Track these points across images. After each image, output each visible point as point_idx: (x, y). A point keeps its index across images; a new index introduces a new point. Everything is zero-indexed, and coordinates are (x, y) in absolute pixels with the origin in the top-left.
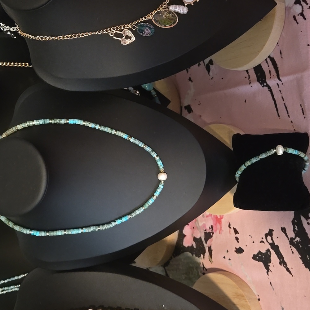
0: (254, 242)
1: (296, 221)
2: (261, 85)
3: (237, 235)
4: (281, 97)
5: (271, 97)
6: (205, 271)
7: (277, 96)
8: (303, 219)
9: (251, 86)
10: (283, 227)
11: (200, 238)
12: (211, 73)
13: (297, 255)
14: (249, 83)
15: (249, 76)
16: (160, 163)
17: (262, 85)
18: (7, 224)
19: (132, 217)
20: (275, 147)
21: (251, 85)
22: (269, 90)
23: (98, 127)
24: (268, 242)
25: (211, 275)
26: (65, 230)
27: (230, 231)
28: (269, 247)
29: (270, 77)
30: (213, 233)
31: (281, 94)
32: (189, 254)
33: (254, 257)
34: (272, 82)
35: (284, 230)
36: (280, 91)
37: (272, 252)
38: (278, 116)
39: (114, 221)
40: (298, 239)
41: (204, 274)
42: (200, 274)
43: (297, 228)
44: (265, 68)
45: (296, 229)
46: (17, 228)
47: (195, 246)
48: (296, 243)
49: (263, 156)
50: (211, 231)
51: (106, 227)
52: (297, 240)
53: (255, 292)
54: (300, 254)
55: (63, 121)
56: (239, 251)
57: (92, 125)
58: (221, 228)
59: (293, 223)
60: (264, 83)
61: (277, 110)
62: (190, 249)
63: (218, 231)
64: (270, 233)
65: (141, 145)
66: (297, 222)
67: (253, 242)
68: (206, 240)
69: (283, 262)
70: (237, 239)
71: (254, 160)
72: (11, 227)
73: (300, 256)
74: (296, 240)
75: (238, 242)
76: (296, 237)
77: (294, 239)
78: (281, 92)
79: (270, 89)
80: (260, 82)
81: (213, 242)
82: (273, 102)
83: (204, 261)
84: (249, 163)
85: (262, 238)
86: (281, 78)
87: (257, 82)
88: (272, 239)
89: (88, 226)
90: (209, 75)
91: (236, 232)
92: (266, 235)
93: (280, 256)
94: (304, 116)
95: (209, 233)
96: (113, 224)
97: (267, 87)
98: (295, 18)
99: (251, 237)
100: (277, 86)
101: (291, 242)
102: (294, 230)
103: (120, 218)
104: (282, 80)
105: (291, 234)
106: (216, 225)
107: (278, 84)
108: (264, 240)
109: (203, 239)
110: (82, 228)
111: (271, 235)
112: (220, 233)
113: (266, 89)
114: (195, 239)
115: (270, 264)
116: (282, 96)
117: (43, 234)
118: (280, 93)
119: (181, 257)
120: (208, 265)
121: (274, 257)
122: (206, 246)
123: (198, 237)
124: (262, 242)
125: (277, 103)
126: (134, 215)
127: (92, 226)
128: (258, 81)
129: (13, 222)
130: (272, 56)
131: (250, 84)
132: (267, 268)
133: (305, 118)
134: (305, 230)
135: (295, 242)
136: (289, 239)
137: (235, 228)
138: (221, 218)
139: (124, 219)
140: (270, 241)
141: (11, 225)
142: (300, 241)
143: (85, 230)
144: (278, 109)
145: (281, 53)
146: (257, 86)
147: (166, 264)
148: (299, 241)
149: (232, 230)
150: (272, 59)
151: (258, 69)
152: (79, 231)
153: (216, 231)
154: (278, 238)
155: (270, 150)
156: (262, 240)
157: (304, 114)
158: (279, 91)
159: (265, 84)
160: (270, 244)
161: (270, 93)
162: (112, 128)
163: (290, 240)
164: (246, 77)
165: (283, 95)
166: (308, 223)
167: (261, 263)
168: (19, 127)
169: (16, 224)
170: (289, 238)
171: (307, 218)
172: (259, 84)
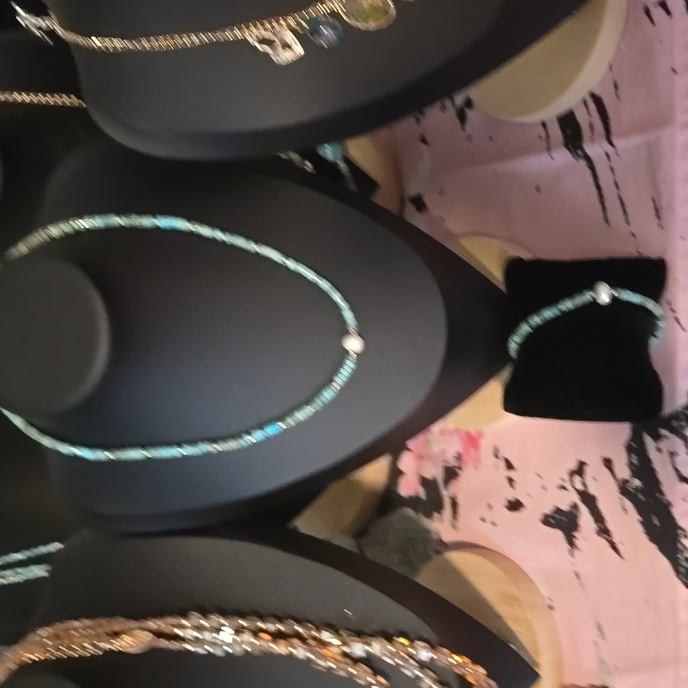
0: (546, 487)
1: (634, 445)
2: (572, 153)
3: (512, 474)
4: (613, 182)
5: (592, 182)
6: (443, 546)
7: (605, 180)
8: (648, 440)
9: (552, 158)
10: (607, 456)
11: (435, 479)
12: (468, 127)
13: (634, 516)
14: (546, 149)
15: (547, 135)
17: (575, 155)
19: (288, 426)
20: (591, 286)
21: (551, 153)
22: (588, 166)
24: (575, 489)
25: (455, 557)
26: (144, 447)
27: (496, 465)
28: (576, 499)
29: (593, 138)
30: (461, 468)
31: (614, 175)
32: (409, 512)
33: (547, 521)
34: (595, 149)
35: (608, 463)
36: (612, 169)
37: (584, 510)
39: (249, 433)
40: (637, 483)
41: (438, 552)
42: (431, 553)
43: (637, 459)
44: (582, 118)
45: (635, 461)
47: (423, 496)
48: (633, 491)
50: (456, 464)
51: (231, 445)
53: (544, 592)
54: (640, 513)
55: (147, 222)
56: (515, 506)
57: (205, 231)
58: (478, 458)
59: (629, 449)
60: (579, 150)
61: (604, 210)
62: (413, 502)
63: (472, 464)
64: (580, 470)
66: (636, 448)
67: (543, 487)
68: (446, 483)
69: (604, 531)
70: (511, 480)
71: (549, 313)
73: (640, 518)
74: (633, 485)
75: (512, 486)
76: (632, 477)
77: (629, 482)
78: (614, 172)
79: (589, 164)
80: (571, 148)
81: (461, 489)
82: (594, 190)
83: (441, 526)
84: (536, 320)
86: (615, 141)
87: (564, 148)
88: (584, 484)
89: (193, 442)
90: (464, 130)
91: (509, 466)
92: (572, 473)
93: (598, 517)
95: (453, 467)
96: (247, 439)
97: (584, 161)
98: (647, 12)
99: (541, 477)
100: (607, 159)
101: (624, 489)
102: (631, 464)
103: (261, 426)
104: (616, 146)
105: (623, 472)
106: (468, 452)
107: (607, 155)
108: (568, 485)
109: (440, 480)
110: (179, 445)
111: (582, 475)
112: (475, 468)
113: (583, 163)
114: (425, 482)
115: (576, 534)
116: (615, 180)
118: (611, 173)
120: (448, 535)
121: (585, 519)
122: (446, 494)
123: (428, 476)
124: (562, 487)
125: (605, 194)
128: (566, 146)
130: (596, 92)
131: (548, 151)
132: (571, 541)
134: (650, 462)
135: (632, 489)
136: (617, 482)
137: (508, 458)
138: (479, 436)
139: (271, 430)
140: (580, 487)
142: (643, 486)
143: (189, 450)
144: (606, 205)
145: (616, 86)
146: (562, 156)
147: (360, 533)
148: (638, 486)
149: (502, 464)
150: (597, 100)
151: (568, 122)
152: (175, 452)
153: (467, 462)
154: (595, 480)
155: (579, 290)
156: (560, 483)
157: (658, 218)
158: (610, 169)
159: (580, 153)
160: (579, 493)
161: (588, 172)
162: (248, 237)
163: (620, 484)
164: (540, 137)
165: (618, 178)
166: (659, 450)
167: (559, 534)
170: (619, 479)
171: (657, 437)
172: (567, 152)
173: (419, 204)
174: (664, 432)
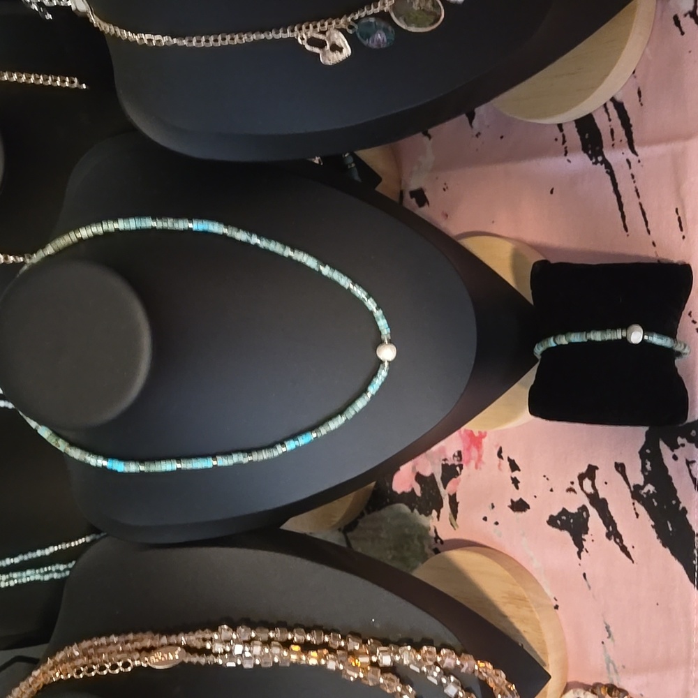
0: (554, 489)
1: (648, 451)
2: (591, 159)
3: (516, 474)
4: (634, 189)
5: (612, 188)
6: (439, 546)
7: (625, 187)
8: (663, 447)
9: (569, 161)
10: (619, 461)
11: (432, 476)
12: (475, 122)
13: (646, 521)
14: (564, 153)
15: (564, 136)
16: (383, 324)
17: (594, 160)
18: (54, 445)
19: (319, 435)
21: (568, 157)
22: (607, 172)
23: (255, 240)
24: (585, 492)
25: (457, 556)
26: (178, 459)
27: (499, 465)
28: (587, 502)
29: (613, 145)
30: (461, 467)
31: (634, 182)
32: (405, 508)
33: (552, 521)
34: (617, 156)
35: (620, 468)
36: (633, 176)
37: (593, 512)
38: (623, 229)
39: (282, 443)
40: (650, 488)
41: (437, 551)
42: (427, 550)
43: (651, 466)
44: (602, 123)
45: (648, 467)
46: (76, 454)
47: (418, 492)
48: (645, 496)
50: (457, 463)
51: (265, 455)
52: (649, 491)
53: (548, 591)
54: (652, 518)
55: (182, 225)
56: (519, 506)
57: (241, 236)
58: (480, 456)
59: (643, 454)
60: (599, 155)
61: (623, 217)
62: (409, 498)
63: (473, 463)
64: (591, 472)
65: (345, 282)
66: (650, 454)
67: (550, 489)
68: (445, 482)
69: (613, 533)
70: (515, 482)
72: (63, 451)
73: (653, 524)
74: (645, 490)
75: (517, 488)
76: (646, 483)
77: (642, 488)
78: (635, 179)
79: (609, 171)
80: (590, 152)
81: (461, 486)
82: (615, 197)
83: (439, 524)
85: (572, 483)
86: (636, 149)
87: (582, 152)
88: (593, 486)
89: (227, 453)
90: (472, 127)
91: (514, 466)
92: (581, 477)
93: (608, 520)
94: (683, 233)
95: (454, 466)
96: (280, 450)
97: (603, 165)
98: (677, 22)
99: (548, 479)
100: (627, 166)
101: (636, 493)
102: (644, 469)
103: (294, 437)
104: (638, 154)
105: (637, 477)
106: (468, 449)
107: (628, 161)
108: (576, 486)
109: (438, 478)
110: (214, 457)
111: (592, 478)
112: (476, 467)
113: (601, 168)
114: (419, 478)
115: (585, 537)
116: (636, 187)
117: (133, 468)
118: (632, 181)
119: (385, 512)
120: (446, 533)
121: (595, 521)
122: (445, 493)
123: (427, 473)
124: (570, 490)
125: (624, 200)
126: (323, 431)
127: (236, 451)
128: (585, 150)
129: (66, 439)
130: (618, 98)
131: (566, 155)
132: (579, 543)
133: (684, 237)
134: (666, 470)
135: (645, 493)
136: (630, 488)
137: (512, 458)
138: (482, 436)
139: (303, 440)
140: (590, 490)
141: (62, 446)
142: (655, 492)
143: (222, 462)
144: (626, 214)
145: (639, 93)
146: (580, 160)
147: (348, 527)
148: (651, 492)
149: (506, 464)
150: (619, 106)
151: (586, 126)
152: (208, 463)
153: (468, 462)
154: (606, 483)
156: (570, 486)
157: (682, 230)
158: (631, 176)
159: (600, 159)
160: (588, 495)
161: (608, 177)
162: (285, 243)
163: (632, 489)
164: (556, 140)
165: (638, 185)
166: (675, 458)
167: (566, 535)
168: (84, 233)
169: (72, 444)
170: (632, 485)
171: (673, 446)
172: (586, 156)
173: (420, 197)
174: (680, 440)
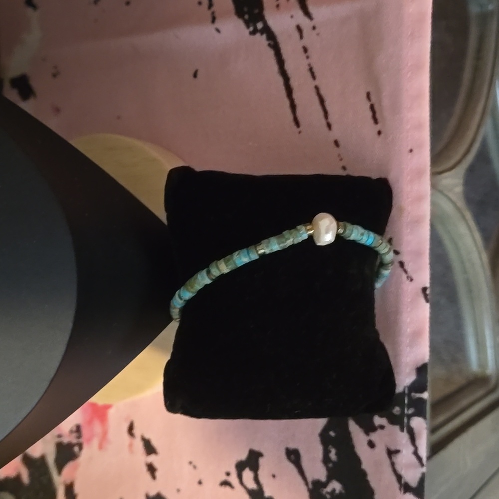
0: (203, 481)
1: (332, 434)
2: (248, 27)
3: (152, 458)
4: (307, 68)
5: (276, 68)
7: (295, 64)
8: (354, 427)
9: (218, 31)
10: (292, 446)
11: (43, 458)
14: (210, 19)
17: (252, 29)
21: (217, 24)
22: (270, 45)
24: (245, 487)
27: (131, 445)
29: (278, 6)
30: (80, 446)
31: (308, 58)
34: (282, 20)
35: (294, 456)
36: (305, 50)
38: (293, 124)
40: (336, 486)
43: (337, 454)
45: (333, 455)
47: (26, 478)
48: (328, 496)
49: (272, 246)
50: (75, 441)
52: (334, 490)
58: (105, 434)
59: (324, 438)
60: (258, 22)
61: (293, 107)
63: (95, 442)
64: (252, 461)
66: (335, 438)
67: (197, 480)
68: (60, 464)
70: (151, 469)
71: (242, 259)
74: (329, 489)
75: (154, 477)
76: (330, 478)
77: (325, 485)
78: (309, 53)
79: (272, 43)
80: (246, 17)
81: (81, 473)
82: (280, 80)
85: (228, 474)
86: (312, 9)
87: (235, 18)
88: (257, 479)
91: (149, 448)
92: (240, 467)
94: (378, 127)
95: (70, 446)
97: (265, 36)
99: (195, 467)
100: (297, 35)
101: (316, 491)
102: (326, 459)
104: (314, 16)
105: (317, 470)
106: (90, 422)
107: (299, 29)
108: (233, 479)
109: (51, 460)
111: (255, 468)
112: (101, 447)
113: (261, 40)
116: (309, 65)
118: (304, 56)
122: (59, 481)
123: (37, 456)
124: (225, 483)
125: (294, 83)
128: (239, 14)
131: (213, 20)
133: (379, 133)
134: (358, 461)
135: (328, 493)
136: (307, 483)
137: (147, 436)
138: (107, 407)
140: (252, 485)
142: (343, 491)
144: (297, 102)
146: (233, 29)
148: (337, 491)
149: (139, 445)
153: (89, 440)
154: (274, 476)
156: (224, 477)
157: (376, 121)
158: (302, 50)
159: (260, 26)
160: (250, 492)
161: (271, 53)
163: (311, 486)
164: (200, 3)
165: (315, 62)
166: (371, 444)
170: (310, 479)
171: (369, 428)
172: (240, 24)
174: (378, 420)
